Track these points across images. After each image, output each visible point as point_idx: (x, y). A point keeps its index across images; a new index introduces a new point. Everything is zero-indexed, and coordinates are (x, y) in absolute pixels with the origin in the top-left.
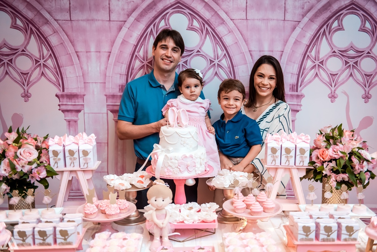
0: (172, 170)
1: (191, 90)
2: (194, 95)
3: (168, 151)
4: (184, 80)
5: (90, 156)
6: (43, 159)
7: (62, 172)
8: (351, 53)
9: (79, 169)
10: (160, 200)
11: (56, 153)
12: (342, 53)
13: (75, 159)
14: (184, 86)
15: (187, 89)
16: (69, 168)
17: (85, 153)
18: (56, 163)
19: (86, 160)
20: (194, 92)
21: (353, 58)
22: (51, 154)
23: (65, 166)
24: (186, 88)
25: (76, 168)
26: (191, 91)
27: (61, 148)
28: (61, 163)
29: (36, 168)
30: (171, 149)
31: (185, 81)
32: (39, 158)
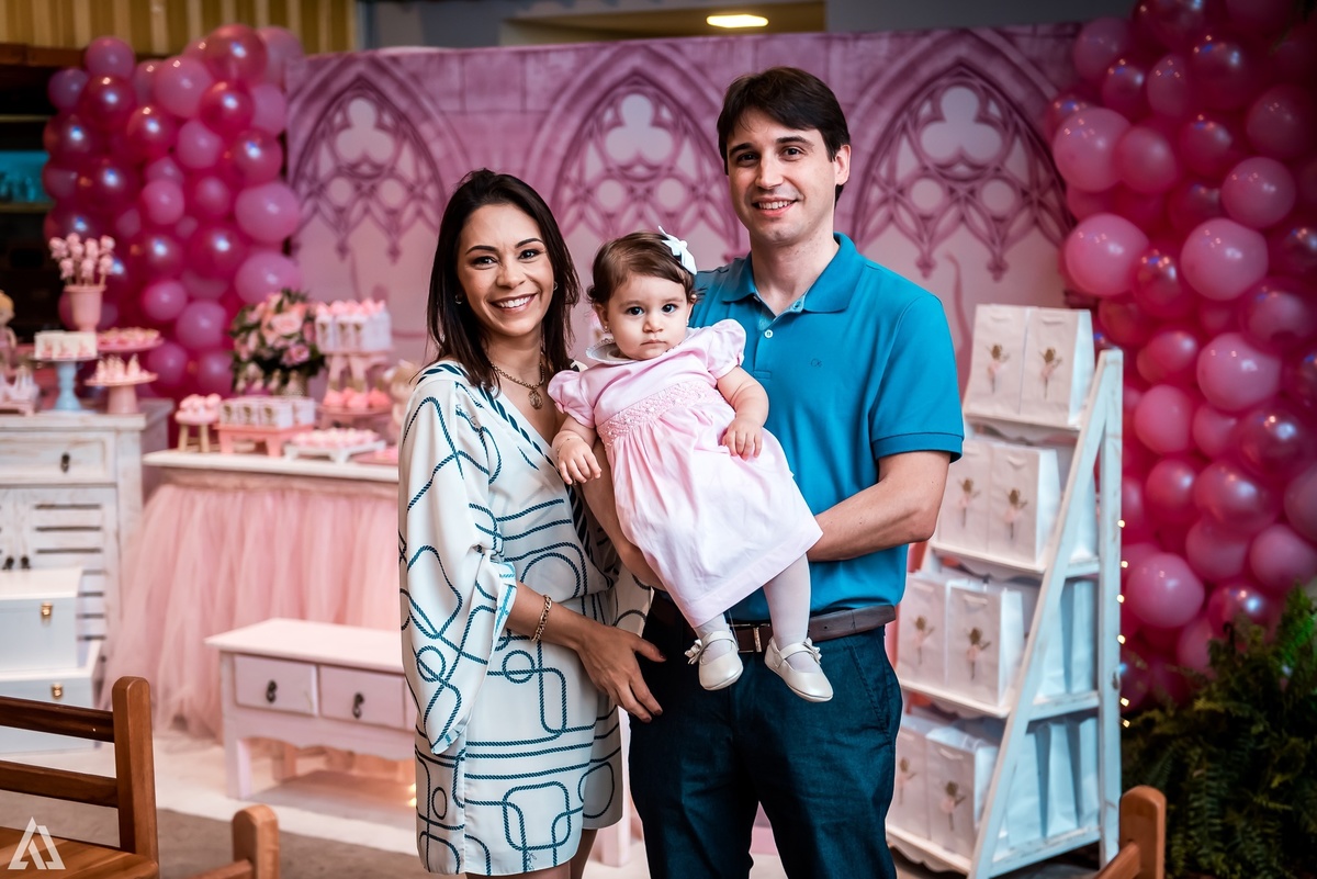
1: (647, 323)
2: (658, 344)
4: (622, 280)
5: (365, 331)
6: (307, 336)
7: (331, 355)
8: (961, 170)
11: (323, 327)
12: (941, 172)
13: (346, 336)
14: (621, 306)
15: (631, 316)
16: (340, 349)
18: (325, 339)
20: (661, 330)
21: (965, 180)
22: (318, 329)
23: (336, 348)
24: (627, 312)
25: (348, 350)
26: (648, 328)
27: (330, 318)
28: (330, 341)
29: (295, 345)
31: (625, 285)
32: (301, 332)
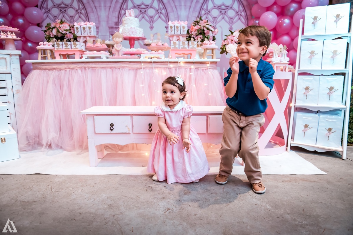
0: (126, 34)
3: (125, 26)
5: (92, 29)
6: (72, 31)
7: (80, 37)
9: (87, 36)
10: (117, 39)
11: (77, 28)
13: (85, 31)
16: (83, 35)
17: (90, 28)
18: (77, 32)
19: (90, 31)
22: (75, 29)
23: (81, 35)
25: (86, 35)
27: (79, 26)
28: (80, 33)
29: (69, 33)
30: (126, 25)
32: (70, 30)
